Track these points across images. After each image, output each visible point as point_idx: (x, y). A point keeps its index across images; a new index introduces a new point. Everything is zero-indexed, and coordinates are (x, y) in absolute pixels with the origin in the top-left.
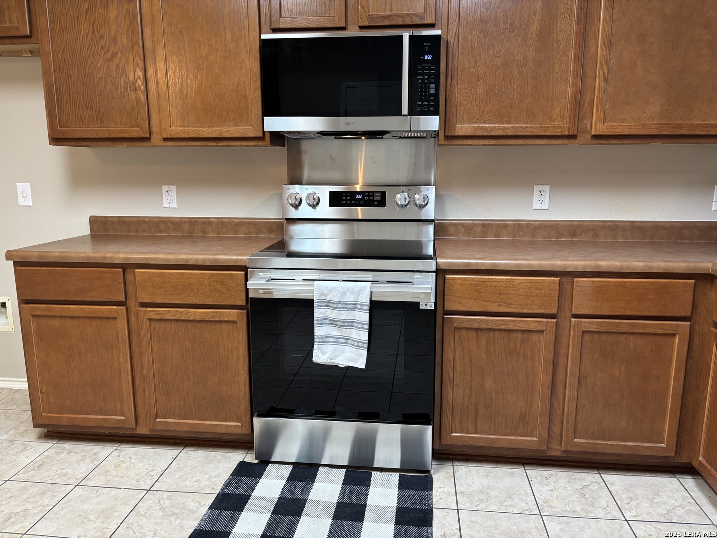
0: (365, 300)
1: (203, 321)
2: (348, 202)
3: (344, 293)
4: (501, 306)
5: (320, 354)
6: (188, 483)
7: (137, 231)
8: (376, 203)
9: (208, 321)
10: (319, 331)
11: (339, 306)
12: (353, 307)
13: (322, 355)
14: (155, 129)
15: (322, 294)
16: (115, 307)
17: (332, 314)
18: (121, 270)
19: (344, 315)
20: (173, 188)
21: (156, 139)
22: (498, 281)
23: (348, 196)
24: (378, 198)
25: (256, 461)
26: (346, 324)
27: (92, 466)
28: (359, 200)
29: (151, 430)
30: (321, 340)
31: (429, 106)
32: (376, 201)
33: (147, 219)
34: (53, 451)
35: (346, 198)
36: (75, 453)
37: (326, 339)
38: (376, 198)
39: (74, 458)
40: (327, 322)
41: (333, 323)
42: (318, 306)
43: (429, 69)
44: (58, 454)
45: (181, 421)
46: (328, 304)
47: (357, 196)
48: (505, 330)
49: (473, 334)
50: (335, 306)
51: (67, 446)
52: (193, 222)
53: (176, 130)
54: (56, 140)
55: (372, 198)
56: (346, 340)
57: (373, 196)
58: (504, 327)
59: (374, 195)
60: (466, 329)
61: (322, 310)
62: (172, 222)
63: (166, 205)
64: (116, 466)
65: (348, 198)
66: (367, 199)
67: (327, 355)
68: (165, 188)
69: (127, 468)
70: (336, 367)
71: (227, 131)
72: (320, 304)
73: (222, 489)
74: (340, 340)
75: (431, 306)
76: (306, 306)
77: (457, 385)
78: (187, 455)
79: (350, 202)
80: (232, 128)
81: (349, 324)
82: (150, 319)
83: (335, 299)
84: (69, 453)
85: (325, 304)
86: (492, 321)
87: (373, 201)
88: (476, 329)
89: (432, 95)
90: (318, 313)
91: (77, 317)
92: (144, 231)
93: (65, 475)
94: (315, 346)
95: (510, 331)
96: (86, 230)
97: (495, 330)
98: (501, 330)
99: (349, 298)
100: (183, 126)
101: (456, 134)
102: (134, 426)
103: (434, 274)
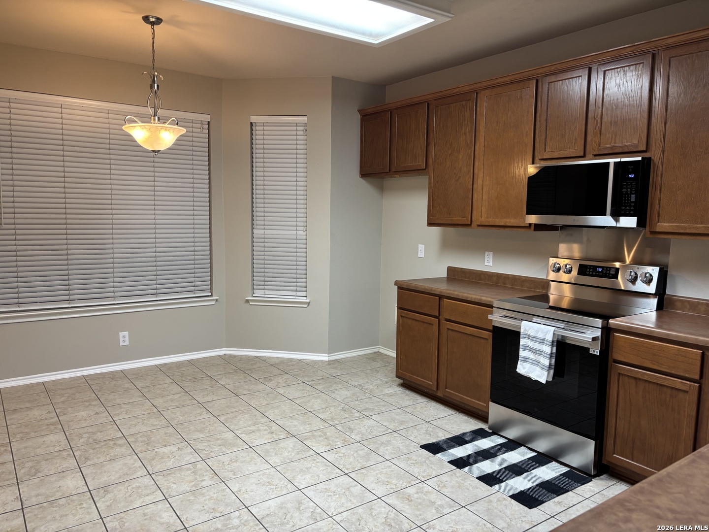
0: (549, 337)
1: (473, 335)
2: (591, 273)
3: (537, 331)
4: (654, 364)
5: (522, 369)
6: (447, 426)
7: (469, 278)
8: (611, 276)
9: (474, 336)
10: (522, 353)
11: (534, 339)
12: (542, 341)
13: (523, 369)
14: (474, 219)
15: (525, 330)
16: (433, 318)
17: (531, 344)
18: (438, 298)
19: (537, 346)
20: (491, 254)
21: (474, 224)
22: (653, 344)
23: (592, 268)
24: (613, 272)
25: (491, 431)
26: (538, 352)
27: (412, 403)
28: (599, 272)
29: (444, 395)
30: (523, 359)
31: (630, 210)
32: (611, 274)
33: (475, 271)
34: (401, 392)
35: (590, 270)
36: (409, 396)
37: (526, 359)
38: (611, 272)
39: (407, 398)
40: (528, 348)
41: (531, 350)
42: (523, 337)
43: (631, 184)
44: (401, 394)
45: (457, 394)
46: (528, 337)
47: (598, 269)
48: (658, 384)
49: (633, 382)
50: (532, 339)
51: (408, 392)
52: (499, 276)
53: (483, 220)
54: (430, 224)
55: (608, 272)
56: (537, 363)
57: (610, 271)
58: (655, 381)
59: (610, 269)
60: (628, 376)
61: (525, 340)
62: (487, 275)
63: (486, 264)
64: (421, 408)
65: (591, 270)
66: (604, 272)
67: (525, 370)
68: (487, 253)
69: (425, 410)
70: (530, 379)
71: (510, 222)
72: (524, 336)
73: (460, 435)
74: (534, 362)
75: (597, 352)
76: (516, 335)
77: (620, 417)
78: (458, 416)
79: (592, 273)
80: (512, 221)
81: (539, 352)
82: (448, 329)
83: (532, 334)
84: (406, 395)
85: (527, 336)
86: (647, 374)
87: (609, 274)
88: (636, 378)
89: (633, 202)
90: (523, 342)
91: (418, 321)
92: (473, 279)
93: (397, 402)
94: (519, 362)
95: (661, 385)
96: (444, 274)
97: (650, 382)
98: (654, 383)
99: (540, 335)
100: (487, 218)
101: (658, 230)
102: (436, 390)
103: (600, 330)
